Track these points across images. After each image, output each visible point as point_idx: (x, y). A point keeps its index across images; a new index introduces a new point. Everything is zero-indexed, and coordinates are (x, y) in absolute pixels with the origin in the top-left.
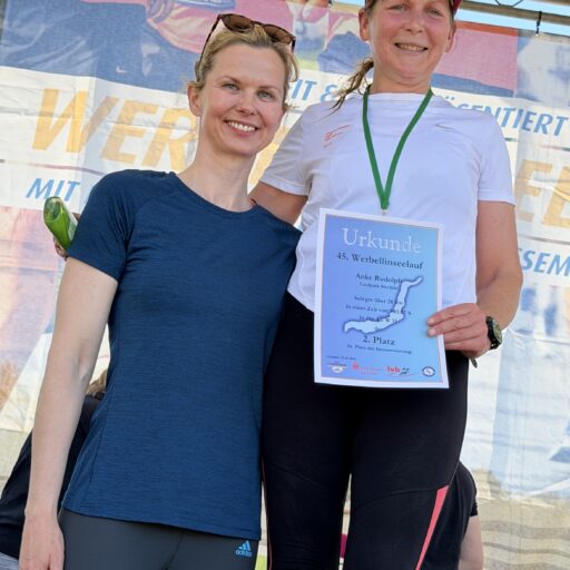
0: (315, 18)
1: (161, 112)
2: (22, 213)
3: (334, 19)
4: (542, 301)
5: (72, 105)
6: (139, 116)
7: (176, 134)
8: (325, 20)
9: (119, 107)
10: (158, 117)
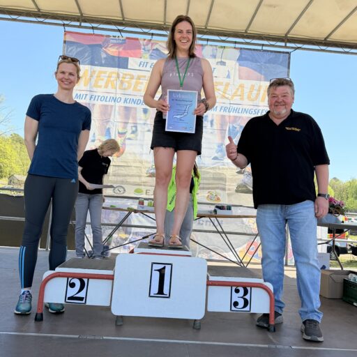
0: (147, 45)
1: (108, 73)
3: (152, 44)
4: (210, 119)
5: (84, 73)
6: (103, 75)
7: (112, 79)
8: (150, 45)
9: (97, 73)
10: (107, 75)
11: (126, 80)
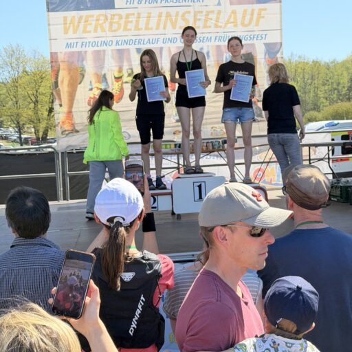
2: (65, 53)
4: (206, 51)
11: (115, 21)
